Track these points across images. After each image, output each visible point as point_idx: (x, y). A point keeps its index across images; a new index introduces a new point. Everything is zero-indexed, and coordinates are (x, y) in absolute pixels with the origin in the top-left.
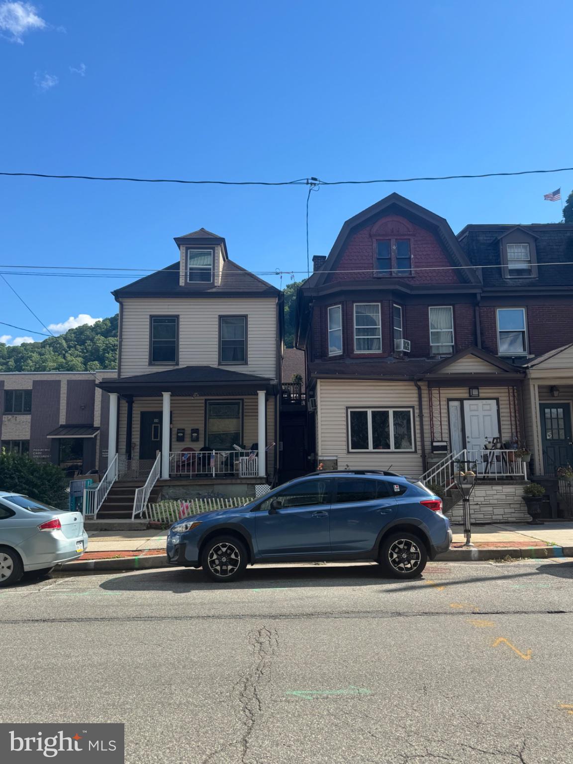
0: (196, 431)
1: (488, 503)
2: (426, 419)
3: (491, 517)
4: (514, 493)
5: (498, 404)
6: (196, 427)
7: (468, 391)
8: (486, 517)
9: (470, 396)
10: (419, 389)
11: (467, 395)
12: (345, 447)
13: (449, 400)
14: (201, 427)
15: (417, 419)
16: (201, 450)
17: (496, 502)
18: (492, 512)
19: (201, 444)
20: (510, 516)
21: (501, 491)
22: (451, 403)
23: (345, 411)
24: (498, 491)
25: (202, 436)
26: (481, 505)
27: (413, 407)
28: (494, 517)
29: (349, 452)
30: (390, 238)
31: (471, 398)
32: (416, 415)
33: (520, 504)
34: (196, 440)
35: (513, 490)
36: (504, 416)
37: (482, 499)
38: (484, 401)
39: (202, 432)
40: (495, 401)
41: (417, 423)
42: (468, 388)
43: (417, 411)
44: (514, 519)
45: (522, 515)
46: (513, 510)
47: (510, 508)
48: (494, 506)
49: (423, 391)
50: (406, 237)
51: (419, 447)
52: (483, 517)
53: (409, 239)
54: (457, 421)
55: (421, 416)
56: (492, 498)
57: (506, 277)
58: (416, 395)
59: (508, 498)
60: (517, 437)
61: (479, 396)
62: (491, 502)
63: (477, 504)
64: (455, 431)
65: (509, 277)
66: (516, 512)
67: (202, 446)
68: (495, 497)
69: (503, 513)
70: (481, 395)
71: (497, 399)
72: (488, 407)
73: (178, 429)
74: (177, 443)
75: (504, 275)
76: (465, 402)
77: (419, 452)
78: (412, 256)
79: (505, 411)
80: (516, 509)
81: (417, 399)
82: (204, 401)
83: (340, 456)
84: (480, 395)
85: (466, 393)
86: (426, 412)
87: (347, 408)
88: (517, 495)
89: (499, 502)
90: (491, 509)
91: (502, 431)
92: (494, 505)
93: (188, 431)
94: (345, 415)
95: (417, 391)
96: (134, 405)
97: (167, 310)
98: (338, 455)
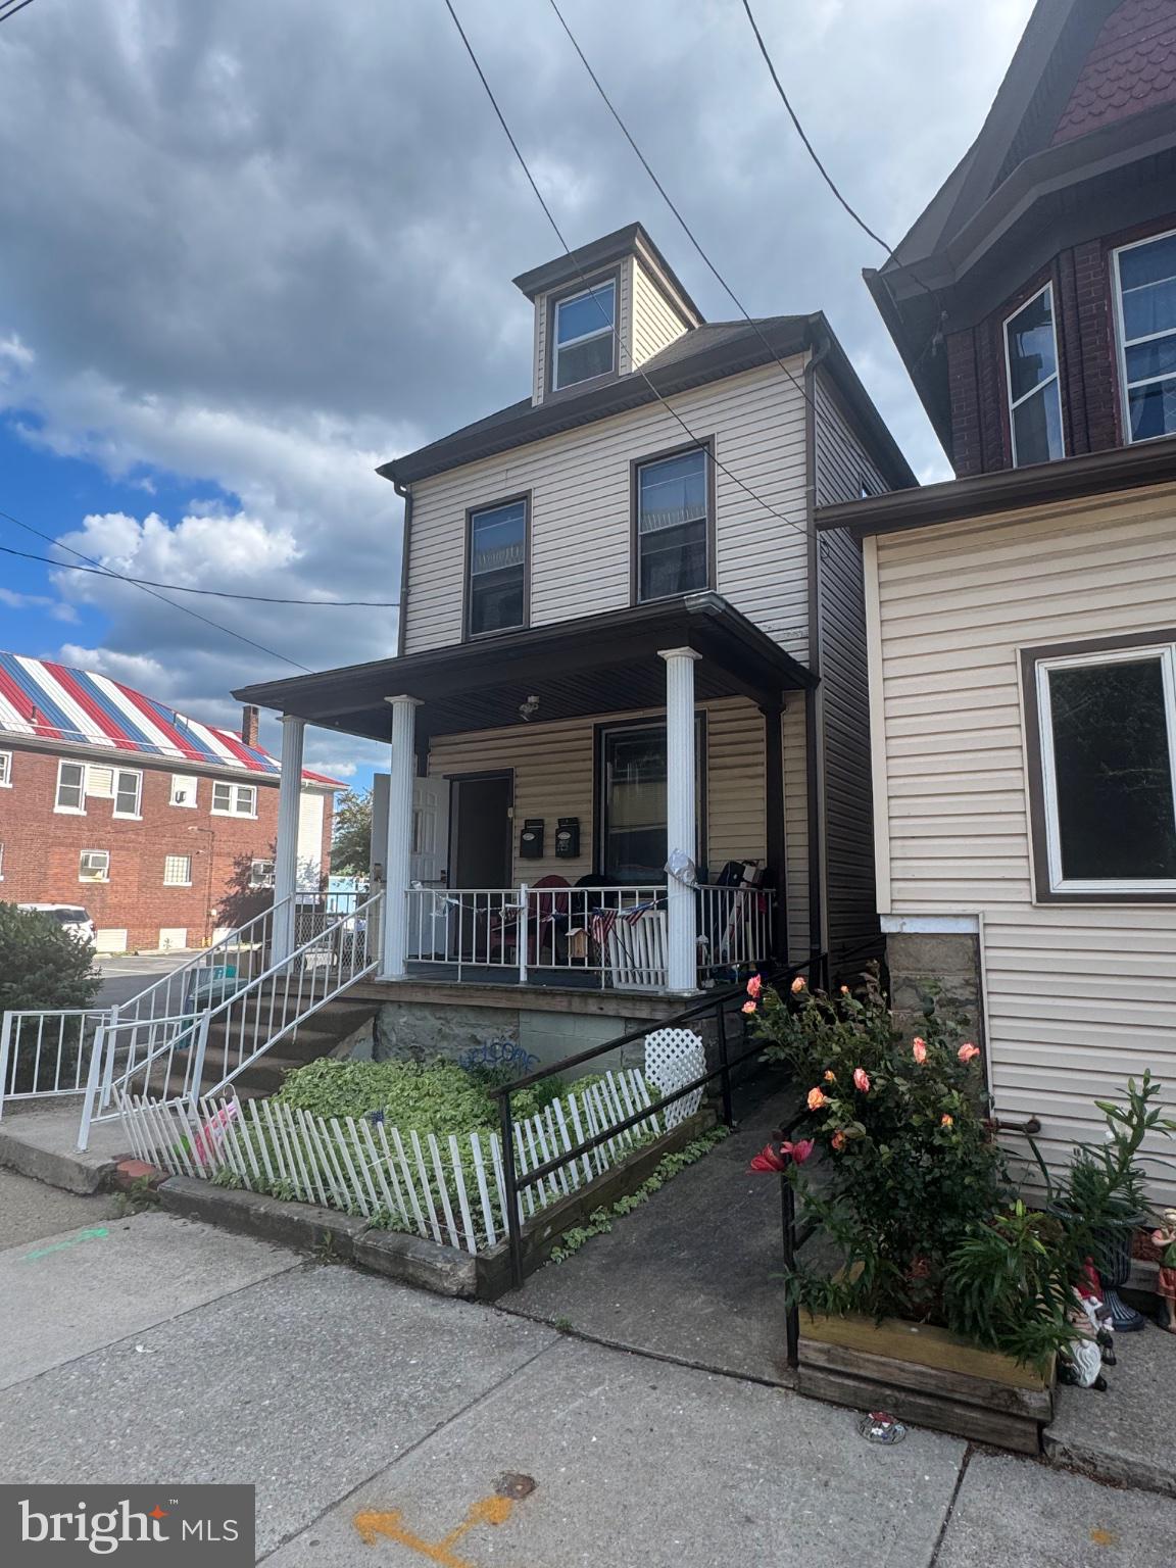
0: (571, 825)
6: (569, 812)
12: (1026, 869)
14: (584, 811)
16: (583, 882)
19: (584, 866)
23: (1015, 674)
25: (587, 841)
29: (1045, 896)
34: (571, 851)
39: (587, 828)
67: (589, 871)
73: (526, 821)
74: (525, 863)
82: (590, 732)
87: (1030, 657)
93: (551, 828)
94: (1017, 695)
96: (431, 760)
97: (503, 485)
98: (983, 912)
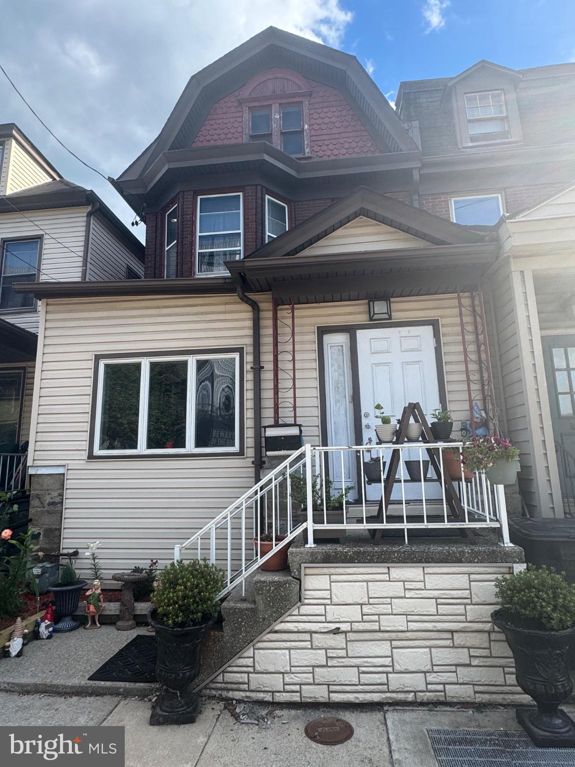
1: (375, 627)
2: (267, 376)
3: (382, 678)
4: (466, 593)
5: (437, 335)
7: (365, 308)
8: (365, 678)
9: (371, 319)
10: (255, 308)
11: (362, 318)
12: (86, 445)
13: (323, 331)
15: (249, 376)
17: (399, 623)
18: (387, 661)
20: (451, 677)
21: (421, 585)
22: (328, 339)
23: (91, 364)
24: (408, 585)
26: (351, 636)
27: (240, 350)
28: (396, 681)
29: (91, 457)
30: (270, 102)
31: (374, 323)
32: (248, 367)
33: (489, 632)
35: (463, 581)
36: (450, 363)
37: (354, 613)
38: (404, 331)
40: (429, 329)
41: (249, 385)
42: (366, 301)
43: (249, 358)
44: (465, 693)
45: (496, 676)
46: (462, 656)
47: (454, 647)
48: (394, 637)
49: (262, 314)
50: (295, 100)
51: (250, 442)
52: (355, 680)
53: (302, 102)
54: (341, 379)
55: (258, 369)
56: (387, 609)
57: (465, 145)
58: (250, 323)
59: (443, 609)
60: (485, 410)
61: (390, 318)
62: (388, 623)
63: (337, 631)
64: (337, 401)
65: (470, 144)
66: (475, 662)
68: (400, 605)
69: (429, 667)
70: (397, 316)
71: (434, 324)
72: (412, 343)
75: (462, 143)
76: (360, 334)
77: (250, 452)
78: (306, 127)
79: (453, 351)
80: (473, 652)
81: (250, 332)
83: (72, 464)
84: (394, 315)
85: (360, 313)
86: (267, 358)
87: (98, 358)
88: (475, 600)
89: (413, 626)
90: (383, 648)
91: (449, 397)
92: (393, 635)
94: (91, 373)
95: (250, 315)
98: (67, 464)
